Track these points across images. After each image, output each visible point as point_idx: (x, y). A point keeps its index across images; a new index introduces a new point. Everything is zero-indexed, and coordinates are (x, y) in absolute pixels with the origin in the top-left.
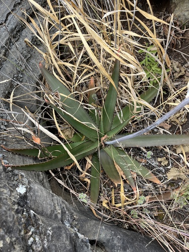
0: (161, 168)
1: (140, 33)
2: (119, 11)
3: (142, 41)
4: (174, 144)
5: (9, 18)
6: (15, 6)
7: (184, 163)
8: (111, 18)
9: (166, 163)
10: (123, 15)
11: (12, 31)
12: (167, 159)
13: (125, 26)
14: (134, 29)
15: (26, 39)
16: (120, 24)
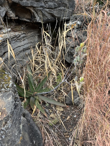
0: (49, 113)
1: (59, 68)
2: (57, 60)
3: (59, 70)
4: (56, 104)
5: (25, 45)
6: (28, 43)
7: (57, 114)
8: (54, 61)
9: (51, 112)
10: (57, 62)
11: (24, 49)
12: (52, 111)
13: (57, 65)
14: (58, 66)
15: (27, 53)
16: (56, 63)
